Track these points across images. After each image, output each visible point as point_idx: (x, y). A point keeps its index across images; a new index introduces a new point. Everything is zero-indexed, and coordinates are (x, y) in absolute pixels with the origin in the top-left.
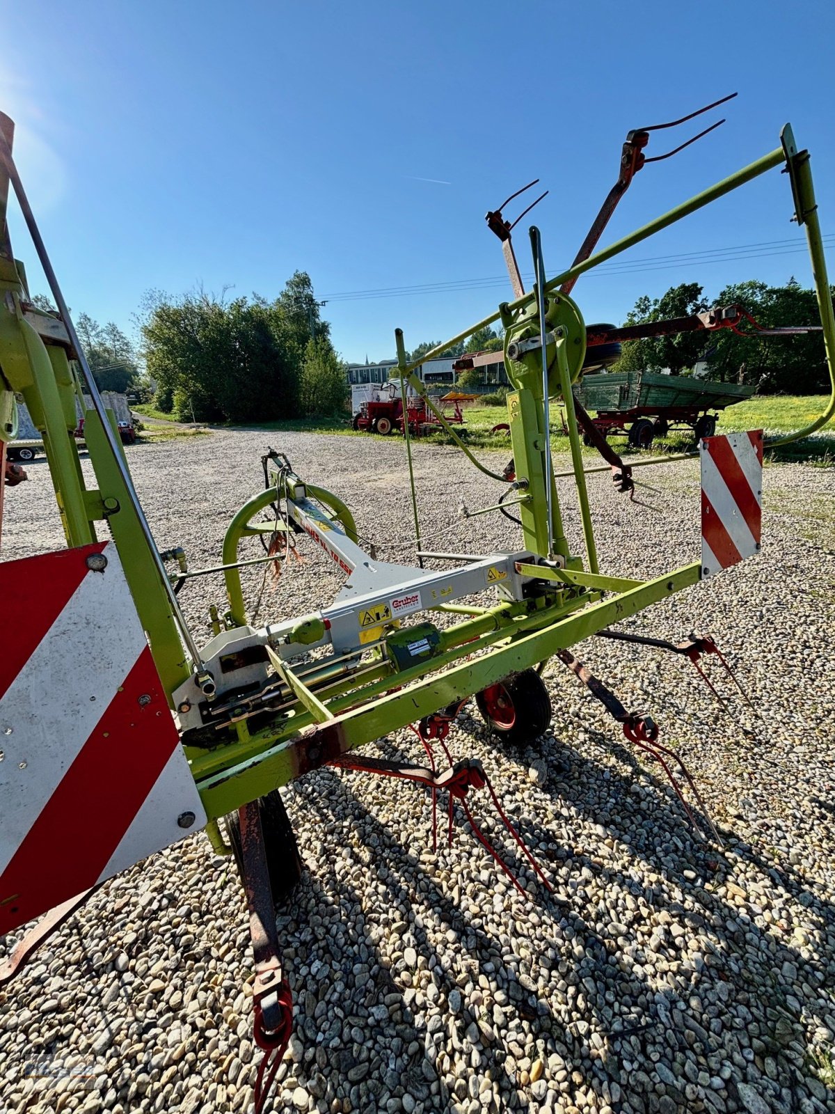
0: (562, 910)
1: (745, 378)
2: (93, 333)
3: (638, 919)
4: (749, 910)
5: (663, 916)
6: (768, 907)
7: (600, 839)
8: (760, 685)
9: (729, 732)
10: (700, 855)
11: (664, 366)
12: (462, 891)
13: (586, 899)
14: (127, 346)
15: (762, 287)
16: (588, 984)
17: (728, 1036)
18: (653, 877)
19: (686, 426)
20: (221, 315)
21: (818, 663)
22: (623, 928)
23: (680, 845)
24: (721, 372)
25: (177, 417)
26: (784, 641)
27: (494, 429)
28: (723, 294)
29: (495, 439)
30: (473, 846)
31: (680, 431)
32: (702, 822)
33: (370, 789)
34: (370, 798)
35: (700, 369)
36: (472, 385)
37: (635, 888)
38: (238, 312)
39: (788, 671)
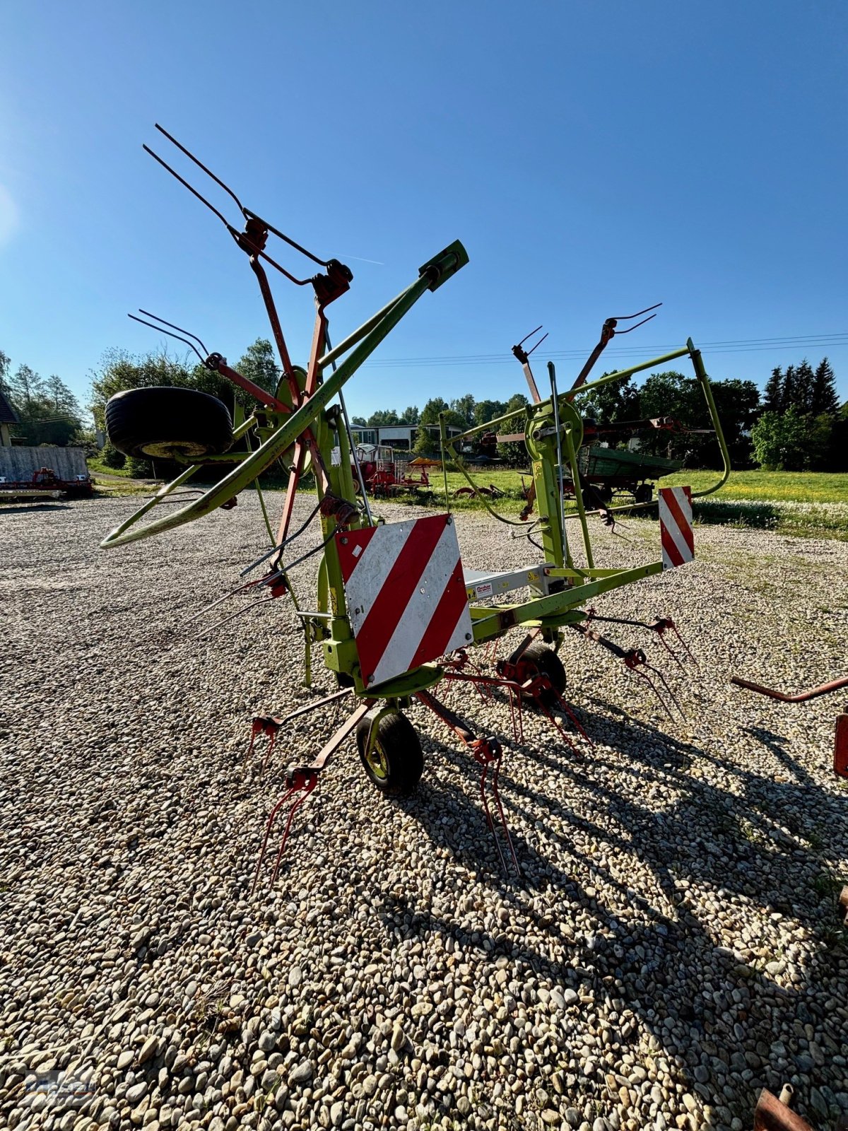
0: (593, 786)
1: (673, 454)
2: (34, 385)
3: (640, 786)
4: (704, 779)
5: (655, 783)
6: (715, 776)
7: (609, 753)
8: (702, 670)
9: (684, 696)
10: (674, 756)
11: (603, 441)
12: (528, 781)
13: (607, 780)
14: (71, 400)
15: (681, 377)
16: (616, 814)
17: (697, 827)
18: (646, 768)
19: (627, 493)
20: (184, 375)
21: (740, 656)
22: (632, 790)
23: (660, 752)
24: (652, 447)
25: (129, 473)
26: (717, 644)
27: (458, 492)
28: (649, 381)
29: (460, 501)
30: (528, 760)
31: (622, 498)
32: (672, 742)
33: (444, 735)
34: (447, 740)
35: (634, 444)
36: (427, 452)
37: (636, 774)
38: (203, 374)
39: (721, 661)
